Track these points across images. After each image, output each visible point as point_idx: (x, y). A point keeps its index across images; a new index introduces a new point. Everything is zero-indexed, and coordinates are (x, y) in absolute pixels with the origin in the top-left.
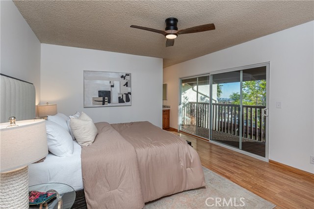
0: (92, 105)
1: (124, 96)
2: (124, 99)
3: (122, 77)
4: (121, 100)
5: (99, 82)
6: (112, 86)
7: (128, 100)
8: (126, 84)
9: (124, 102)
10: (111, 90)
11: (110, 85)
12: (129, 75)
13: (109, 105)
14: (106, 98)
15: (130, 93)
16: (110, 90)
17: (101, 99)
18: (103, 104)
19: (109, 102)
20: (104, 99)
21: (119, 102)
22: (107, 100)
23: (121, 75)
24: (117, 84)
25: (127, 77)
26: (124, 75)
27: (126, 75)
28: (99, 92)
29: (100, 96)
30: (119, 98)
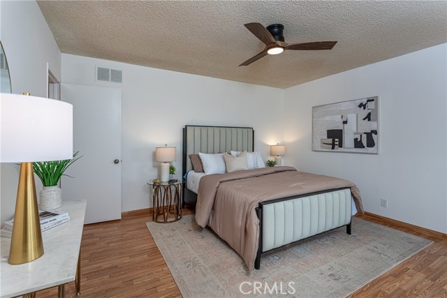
0: (319, 149)
1: (364, 137)
2: (365, 142)
3: (360, 106)
4: (358, 144)
5: (327, 118)
6: (345, 122)
7: (371, 143)
8: (368, 117)
9: (364, 147)
10: (344, 128)
11: (342, 121)
12: (373, 100)
13: (340, 149)
14: (337, 140)
15: (375, 132)
16: (342, 128)
17: (330, 141)
18: (333, 148)
19: (340, 146)
20: (334, 141)
21: (355, 147)
22: (337, 143)
23: (359, 102)
24: (352, 118)
25: (371, 105)
26: (364, 101)
27: (368, 101)
28: (328, 131)
29: (328, 137)
30: (356, 140)
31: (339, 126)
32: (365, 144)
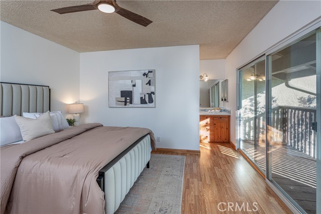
0: (115, 106)
1: (147, 96)
2: (147, 100)
3: (144, 74)
4: (143, 101)
5: (121, 82)
6: (134, 86)
7: (151, 101)
8: (149, 83)
9: (147, 103)
10: (133, 89)
11: (131, 84)
12: (152, 72)
13: (130, 105)
14: (128, 98)
15: (153, 93)
16: (132, 90)
17: (123, 99)
18: (125, 105)
19: (131, 102)
20: (126, 99)
21: (141, 103)
22: (129, 101)
23: (143, 72)
24: (139, 83)
25: (150, 75)
26: (147, 72)
27: (149, 72)
28: (121, 92)
29: (122, 96)
30: (141, 98)
31: (130, 88)
32: (147, 101)
